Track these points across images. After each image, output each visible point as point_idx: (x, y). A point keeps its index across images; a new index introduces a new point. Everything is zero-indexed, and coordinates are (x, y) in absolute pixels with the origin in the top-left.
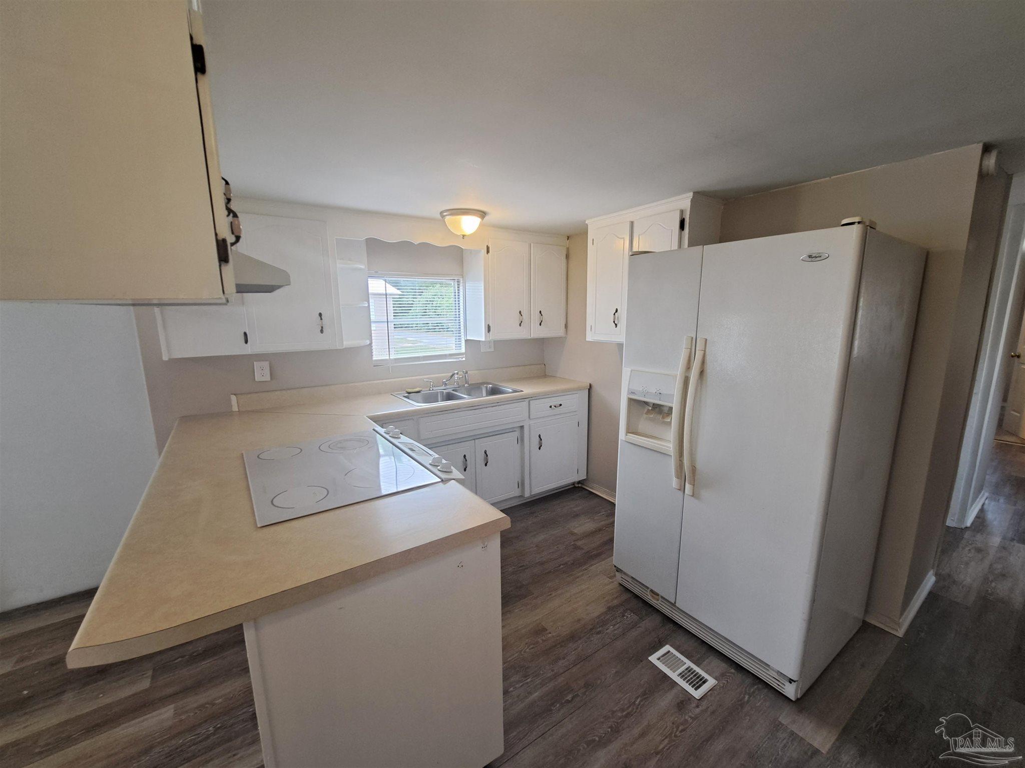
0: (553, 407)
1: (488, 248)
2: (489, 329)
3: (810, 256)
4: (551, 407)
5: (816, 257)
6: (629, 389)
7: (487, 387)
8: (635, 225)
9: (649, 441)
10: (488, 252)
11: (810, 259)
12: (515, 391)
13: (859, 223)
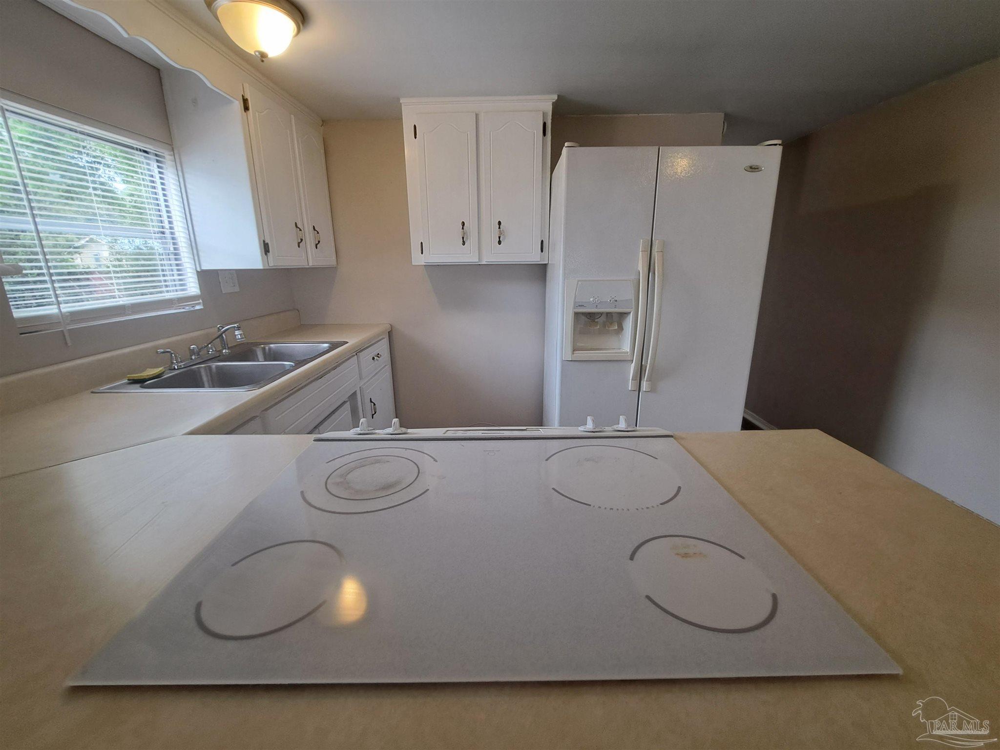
0: (376, 358)
1: (245, 101)
2: (266, 248)
3: (751, 167)
4: (373, 358)
5: (755, 169)
6: (575, 302)
7: (264, 349)
8: (482, 117)
9: (602, 353)
10: (246, 108)
11: (751, 170)
12: (334, 346)
13: (779, 145)
